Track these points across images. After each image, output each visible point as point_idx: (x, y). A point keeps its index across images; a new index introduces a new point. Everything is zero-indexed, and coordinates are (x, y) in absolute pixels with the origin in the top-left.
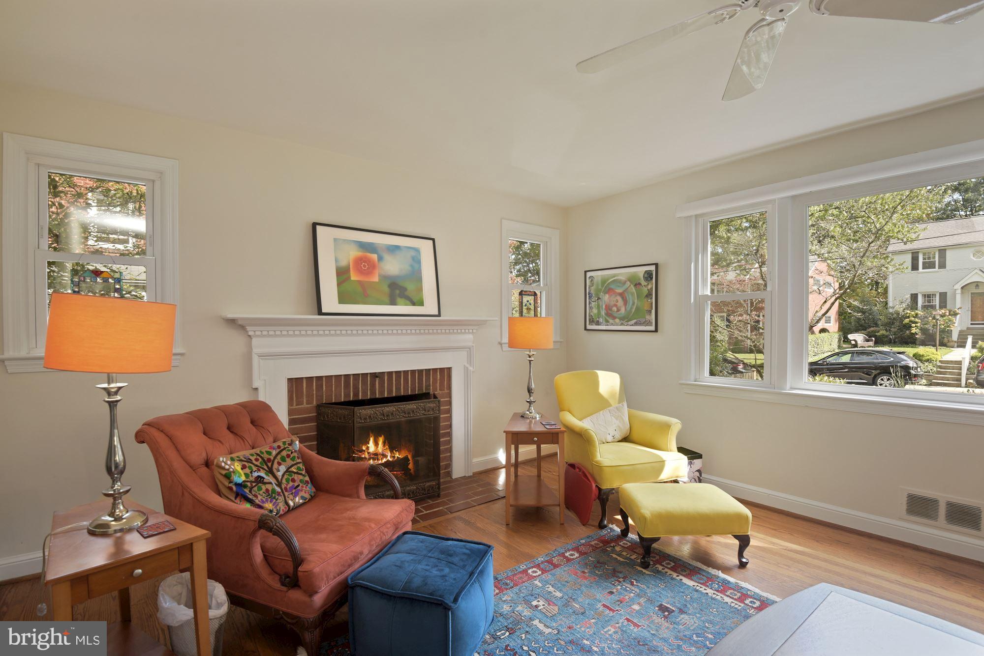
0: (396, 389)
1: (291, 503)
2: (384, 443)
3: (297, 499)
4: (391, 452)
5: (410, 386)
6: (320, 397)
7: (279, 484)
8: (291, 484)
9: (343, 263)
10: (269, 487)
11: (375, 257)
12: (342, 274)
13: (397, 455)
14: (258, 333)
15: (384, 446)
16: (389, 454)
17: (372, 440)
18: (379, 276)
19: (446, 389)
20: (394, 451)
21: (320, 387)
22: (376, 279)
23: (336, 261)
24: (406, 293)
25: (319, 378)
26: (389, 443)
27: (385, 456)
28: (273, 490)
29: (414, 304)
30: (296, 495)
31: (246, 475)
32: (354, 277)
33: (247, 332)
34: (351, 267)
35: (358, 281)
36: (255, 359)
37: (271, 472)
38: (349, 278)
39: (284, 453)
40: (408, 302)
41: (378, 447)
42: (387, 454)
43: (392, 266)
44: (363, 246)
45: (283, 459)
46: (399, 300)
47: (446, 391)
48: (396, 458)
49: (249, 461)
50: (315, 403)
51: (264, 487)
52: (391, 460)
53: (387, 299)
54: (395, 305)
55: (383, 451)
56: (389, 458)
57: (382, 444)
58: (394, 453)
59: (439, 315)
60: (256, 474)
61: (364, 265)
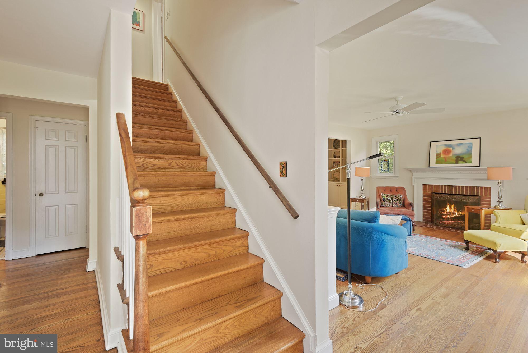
0: (462, 192)
1: (393, 206)
2: (454, 208)
3: (395, 205)
4: (458, 212)
5: (468, 192)
6: (432, 190)
7: (393, 202)
8: (396, 202)
9: (439, 152)
10: (390, 201)
11: (451, 148)
12: (438, 155)
13: (461, 213)
14: (414, 172)
15: (454, 209)
16: (457, 213)
17: (448, 206)
18: (452, 154)
19: (488, 195)
20: (459, 212)
21: (432, 188)
22: (451, 155)
23: (436, 151)
24: (463, 159)
25: (432, 185)
26: (457, 208)
27: (455, 214)
28: (391, 202)
29: (466, 163)
30: (396, 205)
31: (386, 198)
32: (442, 156)
33: (411, 172)
34: (442, 153)
35: (444, 157)
36: (413, 179)
37: (392, 199)
38: (441, 156)
39: (397, 197)
40: (464, 162)
41: (451, 210)
42: (455, 213)
43: (458, 151)
44: (447, 146)
45: (396, 198)
46: (460, 162)
47: (488, 196)
48: (460, 215)
49: (389, 196)
50: (431, 192)
51: (389, 201)
52: (457, 215)
53: (454, 162)
54: (458, 163)
55: (454, 211)
56: (456, 215)
57: (453, 208)
58: (459, 213)
59: (479, 166)
60: (388, 198)
61: (447, 152)
